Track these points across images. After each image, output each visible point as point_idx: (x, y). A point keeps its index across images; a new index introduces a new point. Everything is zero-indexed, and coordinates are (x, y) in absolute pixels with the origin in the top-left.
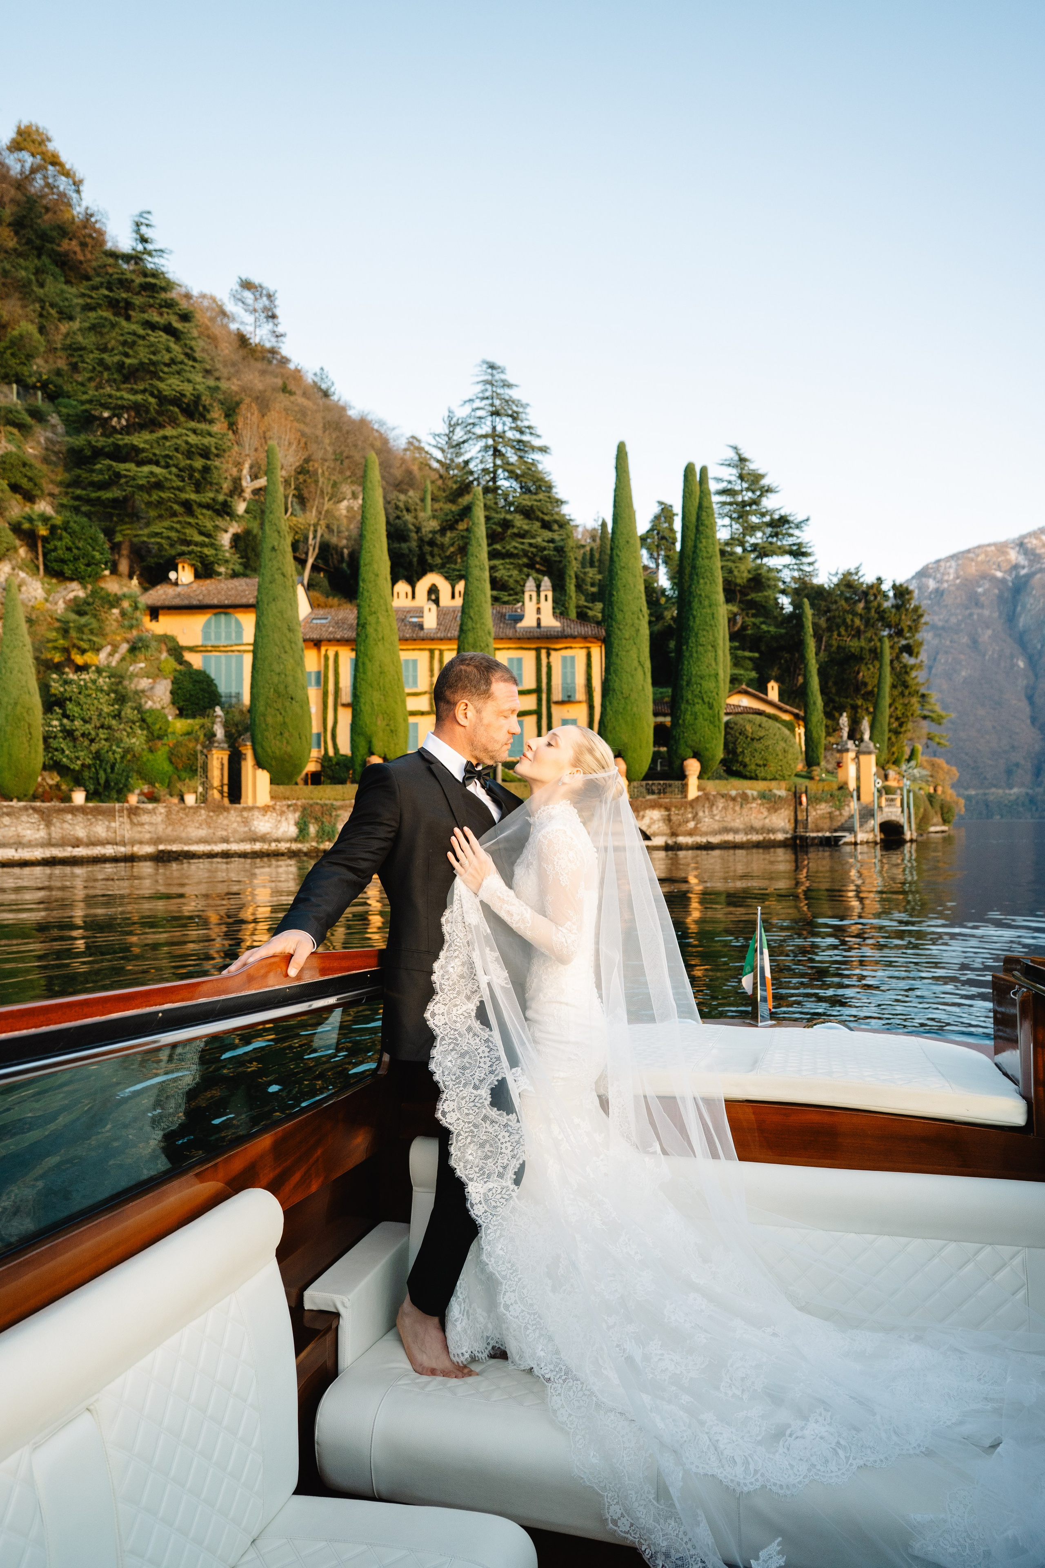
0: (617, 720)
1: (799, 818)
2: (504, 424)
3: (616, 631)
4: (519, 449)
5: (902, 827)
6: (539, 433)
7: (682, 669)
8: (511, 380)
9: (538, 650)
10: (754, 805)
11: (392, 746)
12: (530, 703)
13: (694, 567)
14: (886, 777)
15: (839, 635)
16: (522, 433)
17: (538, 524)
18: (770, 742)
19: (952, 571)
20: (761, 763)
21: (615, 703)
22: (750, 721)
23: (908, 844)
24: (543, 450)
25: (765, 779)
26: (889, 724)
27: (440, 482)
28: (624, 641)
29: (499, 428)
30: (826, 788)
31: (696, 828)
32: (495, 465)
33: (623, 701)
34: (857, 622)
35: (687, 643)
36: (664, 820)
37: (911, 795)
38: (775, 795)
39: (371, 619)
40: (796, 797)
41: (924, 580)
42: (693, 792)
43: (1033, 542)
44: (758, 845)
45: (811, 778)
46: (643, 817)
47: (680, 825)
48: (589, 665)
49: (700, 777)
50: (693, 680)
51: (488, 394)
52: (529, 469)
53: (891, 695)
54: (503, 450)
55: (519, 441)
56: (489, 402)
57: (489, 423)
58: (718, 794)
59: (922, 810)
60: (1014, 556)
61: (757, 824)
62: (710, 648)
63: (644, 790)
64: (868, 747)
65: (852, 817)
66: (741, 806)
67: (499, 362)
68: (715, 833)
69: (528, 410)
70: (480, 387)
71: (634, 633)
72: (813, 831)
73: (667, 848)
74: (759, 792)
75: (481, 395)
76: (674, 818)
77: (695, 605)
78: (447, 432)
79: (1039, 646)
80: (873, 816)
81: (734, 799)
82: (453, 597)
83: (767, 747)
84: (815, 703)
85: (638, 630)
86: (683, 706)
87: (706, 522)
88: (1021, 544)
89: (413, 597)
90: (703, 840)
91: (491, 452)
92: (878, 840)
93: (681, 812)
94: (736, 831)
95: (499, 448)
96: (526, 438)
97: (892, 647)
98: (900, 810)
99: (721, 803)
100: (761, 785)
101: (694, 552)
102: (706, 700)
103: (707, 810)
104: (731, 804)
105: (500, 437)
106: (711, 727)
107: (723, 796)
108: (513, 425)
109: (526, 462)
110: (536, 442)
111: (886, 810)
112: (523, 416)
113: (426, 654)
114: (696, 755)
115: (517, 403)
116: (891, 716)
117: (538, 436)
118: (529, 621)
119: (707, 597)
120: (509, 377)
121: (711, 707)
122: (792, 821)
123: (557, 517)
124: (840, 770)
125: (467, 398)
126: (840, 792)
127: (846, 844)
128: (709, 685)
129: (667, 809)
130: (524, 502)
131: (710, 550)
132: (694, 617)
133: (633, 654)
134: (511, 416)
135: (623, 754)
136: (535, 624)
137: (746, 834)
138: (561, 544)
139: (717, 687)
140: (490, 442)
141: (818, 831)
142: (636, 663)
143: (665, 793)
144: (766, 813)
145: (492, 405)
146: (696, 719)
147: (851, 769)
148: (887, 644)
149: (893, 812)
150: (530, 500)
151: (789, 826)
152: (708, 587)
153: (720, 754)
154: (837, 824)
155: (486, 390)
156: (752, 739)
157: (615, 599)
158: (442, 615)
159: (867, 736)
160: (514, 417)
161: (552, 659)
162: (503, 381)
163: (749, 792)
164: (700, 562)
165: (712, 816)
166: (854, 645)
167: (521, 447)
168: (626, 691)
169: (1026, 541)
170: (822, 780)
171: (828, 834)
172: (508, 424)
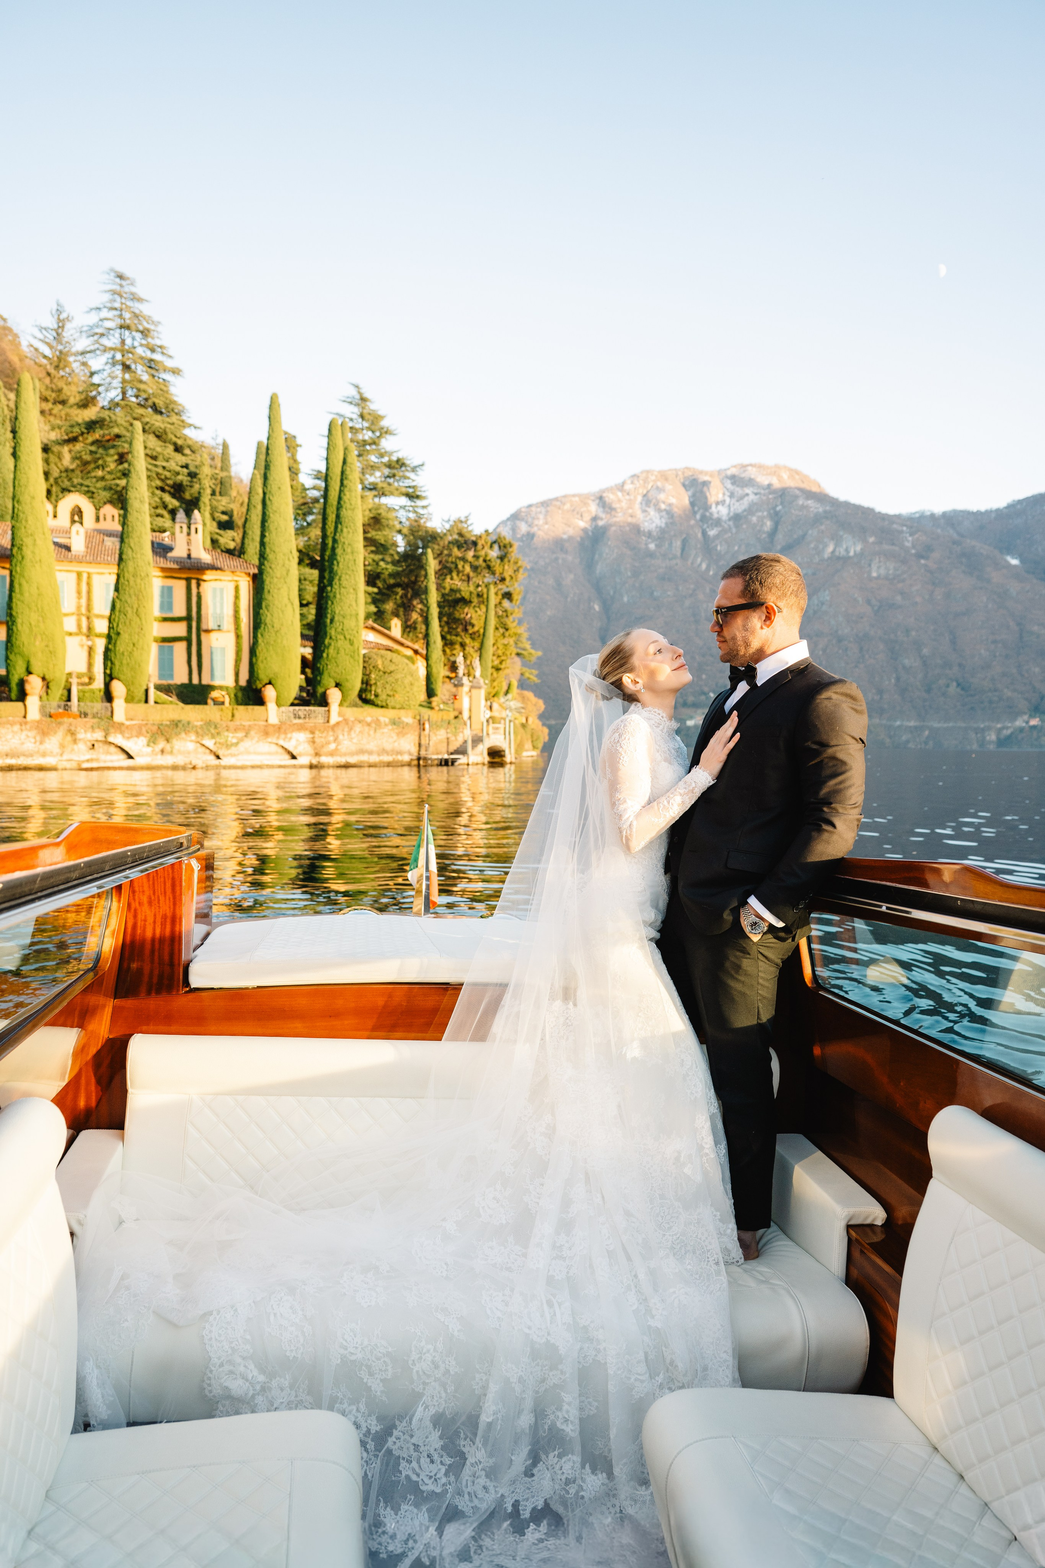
0: (267, 650)
1: (423, 742)
2: (134, 339)
3: (268, 569)
4: (150, 367)
5: (504, 751)
6: (170, 353)
7: (326, 608)
8: (142, 295)
9: (188, 580)
10: (386, 730)
11: (51, 666)
12: (180, 629)
13: (338, 516)
14: (491, 707)
15: (452, 579)
16: (153, 351)
17: (171, 447)
18: (399, 676)
19: (541, 516)
20: (391, 693)
21: (266, 635)
22: (382, 656)
23: (508, 766)
24: (176, 372)
25: (394, 708)
26: (493, 661)
27: (47, 380)
28: (275, 580)
29: (129, 342)
30: (445, 717)
31: (336, 749)
32: (124, 381)
33: (274, 634)
34: (468, 569)
35: (331, 585)
36: (309, 742)
37: (512, 724)
38: (403, 722)
39: (28, 541)
40: (421, 725)
41: (518, 522)
42: (334, 718)
43: (610, 497)
44: (389, 765)
45: (432, 708)
46: (291, 738)
47: (323, 746)
48: (237, 597)
49: (341, 705)
50: (336, 618)
51: (117, 305)
52: (161, 390)
53: (495, 636)
54: (133, 366)
55: (151, 360)
56: (117, 313)
57: (117, 335)
58: (356, 719)
59: (519, 737)
60: (593, 508)
61: (388, 747)
62: (352, 591)
63: (292, 716)
64: (478, 683)
65: (465, 742)
66: (375, 730)
67: (127, 273)
68: (352, 754)
69: (160, 328)
70: (107, 297)
71: (285, 573)
72: (433, 754)
73: (311, 767)
74: (390, 719)
75: (109, 305)
76: (317, 740)
77: (339, 551)
78: (56, 326)
79: (612, 593)
80: (482, 741)
81: (369, 725)
82: (98, 519)
83: (397, 680)
84: (435, 642)
85: (288, 571)
86: (327, 641)
87: (350, 477)
88: (601, 500)
89: (55, 516)
90: (342, 760)
91: (120, 367)
92: (486, 762)
93: (324, 735)
94: (370, 753)
95: (128, 363)
96: (157, 357)
97: (496, 594)
98: (503, 737)
99: (358, 728)
100: (390, 714)
101: (339, 503)
102: (348, 637)
103: (346, 734)
104: (366, 728)
105: (128, 352)
106: (352, 660)
107: (360, 722)
108: (144, 342)
109: (158, 382)
110: (169, 363)
111: (492, 736)
112: (155, 334)
113: (74, 576)
114: (337, 685)
115: (148, 319)
116: (494, 655)
117: (170, 357)
118: (180, 552)
119: (349, 544)
120: (139, 291)
121: (351, 643)
122: (417, 745)
123: (190, 443)
124: (456, 701)
125: (94, 306)
126: (457, 720)
127: (460, 765)
128: (350, 623)
129: (312, 732)
130: (157, 424)
131: (353, 503)
132: (338, 563)
133: (284, 591)
134: (142, 332)
135: (273, 682)
136: (185, 555)
137: (379, 755)
138: (192, 469)
139: (357, 626)
140: (119, 356)
141: (438, 754)
142: (286, 600)
143: (309, 718)
144: (395, 738)
145: (121, 316)
146: (338, 653)
147: (465, 703)
148: (493, 590)
149: (496, 740)
150: (163, 422)
151: (414, 750)
152: (350, 536)
153: (358, 686)
154: (452, 748)
155: (115, 301)
156: (385, 673)
157: (266, 540)
158: (89, 538)
159: (478, 673)
160: (145, 333)
161: (201, 589)
162: (132, 294)
163: (382, 719)
164: (343, 512)
165: (351, 739)
166: (466, 590)
167: (151, 365)
168: (277, 626)
169: (604, 495)
170: (440, 710)
171: (446, 756)
172: (138, 339)
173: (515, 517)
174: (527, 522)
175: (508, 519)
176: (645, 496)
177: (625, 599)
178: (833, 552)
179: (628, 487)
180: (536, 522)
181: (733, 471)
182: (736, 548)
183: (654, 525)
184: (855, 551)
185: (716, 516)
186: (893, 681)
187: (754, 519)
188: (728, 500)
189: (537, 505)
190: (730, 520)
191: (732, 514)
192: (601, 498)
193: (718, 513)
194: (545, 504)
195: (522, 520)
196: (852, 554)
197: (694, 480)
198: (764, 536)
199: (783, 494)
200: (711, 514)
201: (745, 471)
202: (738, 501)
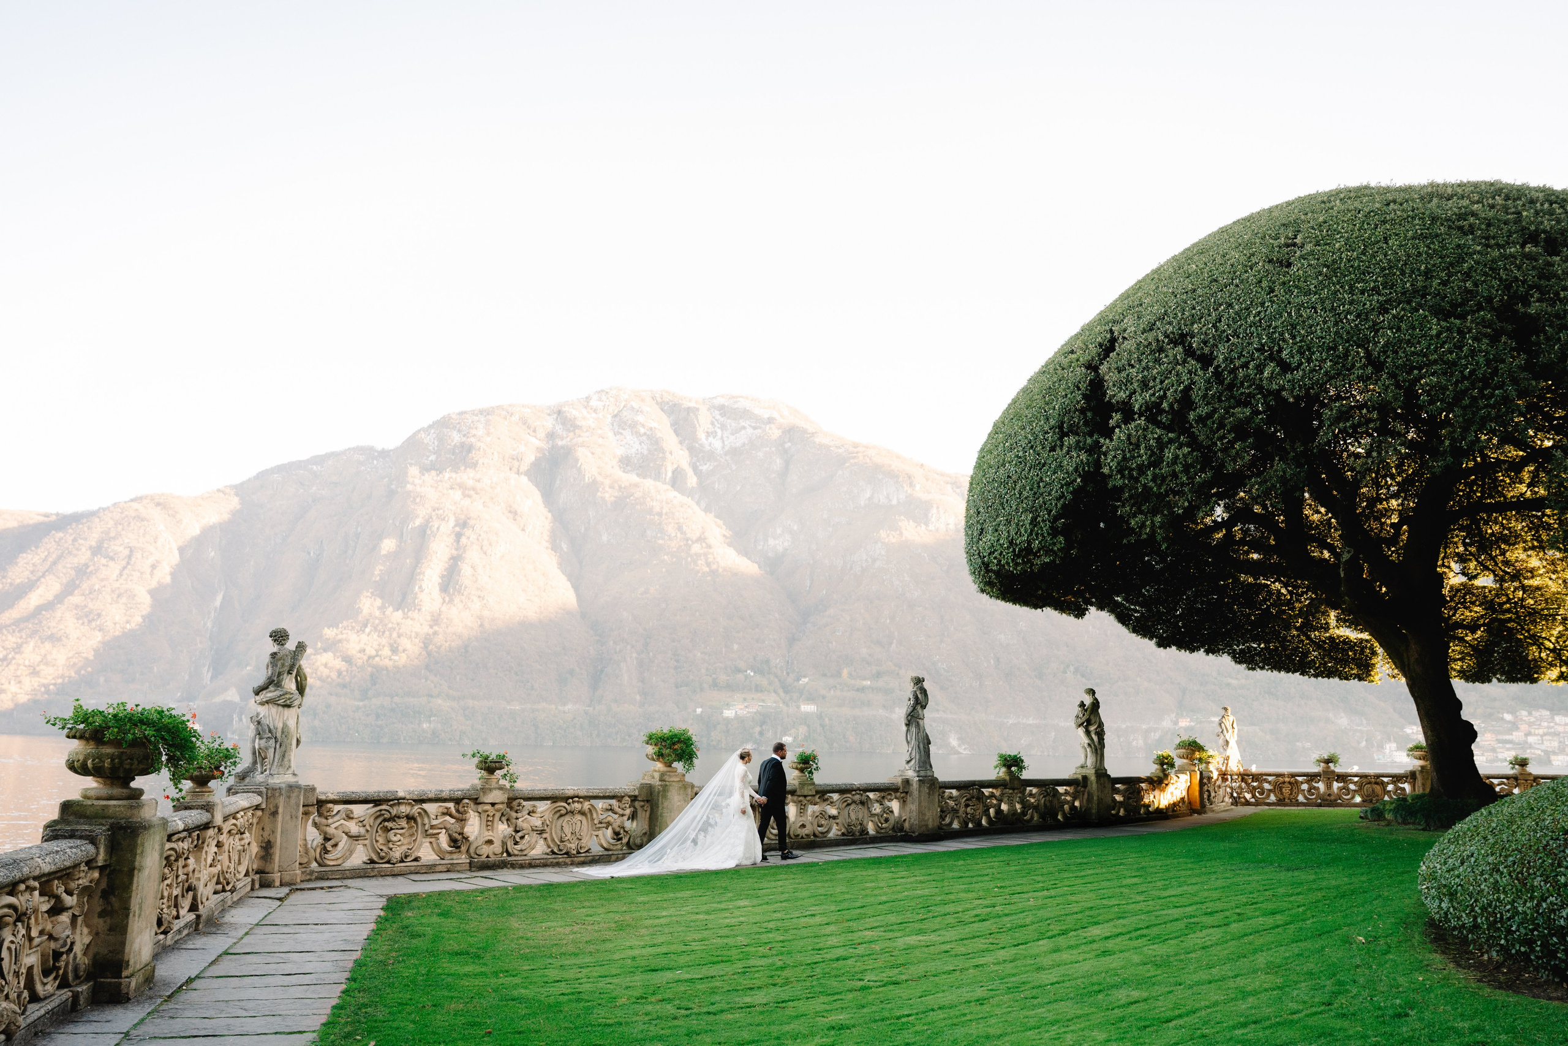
173: (444, 424)
174: (459, 431)
175: (430, 427)
176: (615, 416)
177: (605, 538)
178: (870, 499)
179: (594, 403)
180: (474, 432)
181: (720, 401)
182: (739, 488)
183: (633, 451)
184: (898, 500)
185: (708, 448)
186: (992, 662)
187: (760, 454)
188: (719, 432)
189: (473, 413)
190: (726, 454)
191: (727, 448)
192: (559, 412)
193: (710, 445)
194: (486, 412)
195: (454, 428)
196: (894, 502)
197: (675, 405)
198: (774, 475)
199: (791, 432)
200: (702, 445)
201: (736, 402)
202: (732, 434)
